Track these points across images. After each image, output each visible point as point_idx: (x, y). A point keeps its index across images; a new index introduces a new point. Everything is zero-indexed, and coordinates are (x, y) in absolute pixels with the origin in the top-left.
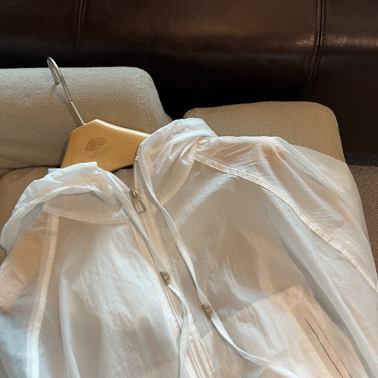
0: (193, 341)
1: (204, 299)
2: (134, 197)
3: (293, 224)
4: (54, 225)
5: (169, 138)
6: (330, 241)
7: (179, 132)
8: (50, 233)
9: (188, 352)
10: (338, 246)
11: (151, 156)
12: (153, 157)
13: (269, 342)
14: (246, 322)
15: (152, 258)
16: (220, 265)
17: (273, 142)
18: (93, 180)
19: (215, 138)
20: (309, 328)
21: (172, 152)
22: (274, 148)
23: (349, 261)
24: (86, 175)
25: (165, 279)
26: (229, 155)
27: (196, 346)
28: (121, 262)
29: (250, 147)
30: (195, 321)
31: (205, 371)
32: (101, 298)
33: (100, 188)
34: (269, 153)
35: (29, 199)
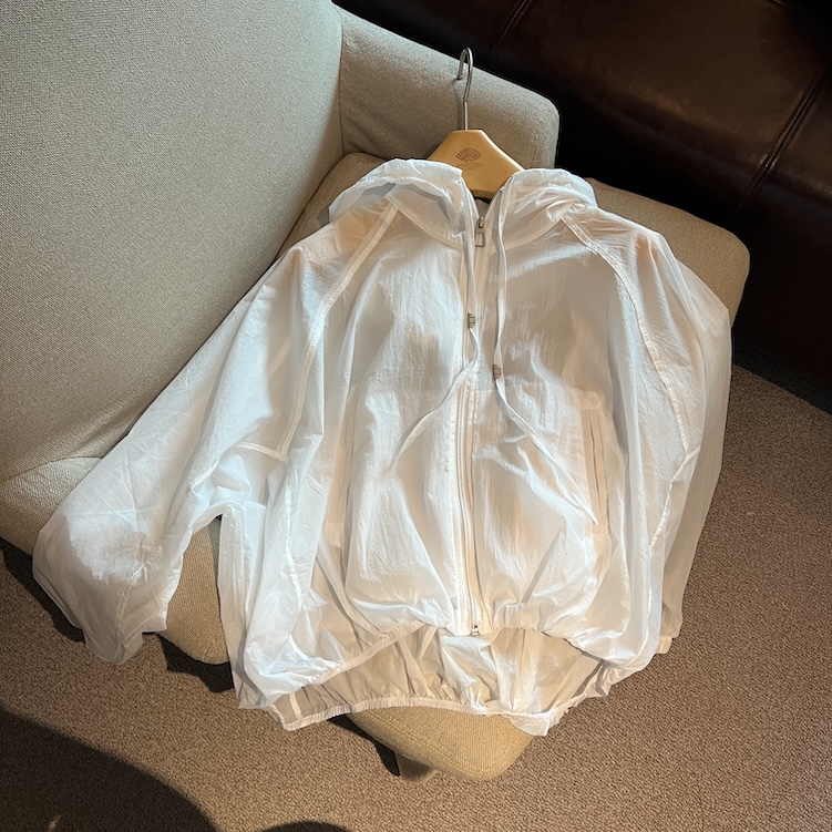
0: (469, 388)
1: (499, 360)
2: (479, 226)
3: (628, 323)
4: (389, 216)
5: (545, 184)
6: (661, 370)
7: (559, 184)
8: (382, 221)
9: (460, 391)
10: (666, 380)
11: (518, 193)
12: (520, 195)
13: (542, 420)
14: (529, 394)
15: (467, 296)
16: (532, 337)
17: (654, 238)
18: (450, 187)
19: (593, 206)
20: (590, 433)
21: (541, 199)
22: (650, 242)
23: (670, 401)
24: (445, 179)
25: (469, 321)
26: (598, 230)
27: (469, 394)
28: (437, 282)
29: (627, 230)
30: (479, 373)
31: (466, 420)
32: (404, 301)
33: (452, 199)
34: (642, 245)
35: (383, 174)
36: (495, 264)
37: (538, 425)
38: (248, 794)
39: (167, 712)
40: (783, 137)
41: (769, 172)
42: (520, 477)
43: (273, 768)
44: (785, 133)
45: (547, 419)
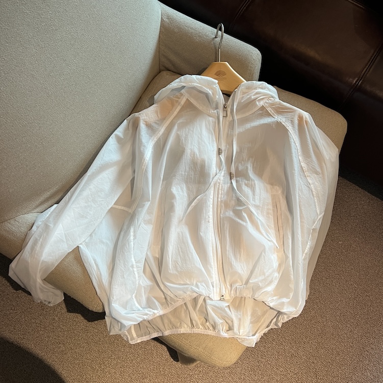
0: (219, 183)
1: (233, 170)
2: (225, 107)
3: (294, 155)
4: (183, 101)
5: (256, 88)
6: (308, 177)
7: (262, 88)
8: (179, 103)
9: (215, 184)
10: (310, 181)
11: (243, 92)
12: (244, 93)
13: (254, 199)
14: (248, 186)
15: (218, 139)
16: (249, 159)
17: (306, 115)
18: (212, 89)
19: (277, 100)
20: (275, 206)
21: (254, 95)
22: (304, 117)
23: (312, 191)
24: (210, 85)
25: (219, 152)
26: (280, 111)
27: (219, 186)
28: (205, 132)
29: (293, 111)
30: (224, 176)
31: (218, 198)
32: (189, 142)
33: (213, 94)
34: (301, 118)
35: (181, 82)
36: (231, 125)
37: (252, 201)
38: (106, 370)
39: (68, 331)
40: (364, 70)
41: (358, 87)
42: (243, 226)
43: (119, 358)
44: (366, 69)
45: (256, 198)
